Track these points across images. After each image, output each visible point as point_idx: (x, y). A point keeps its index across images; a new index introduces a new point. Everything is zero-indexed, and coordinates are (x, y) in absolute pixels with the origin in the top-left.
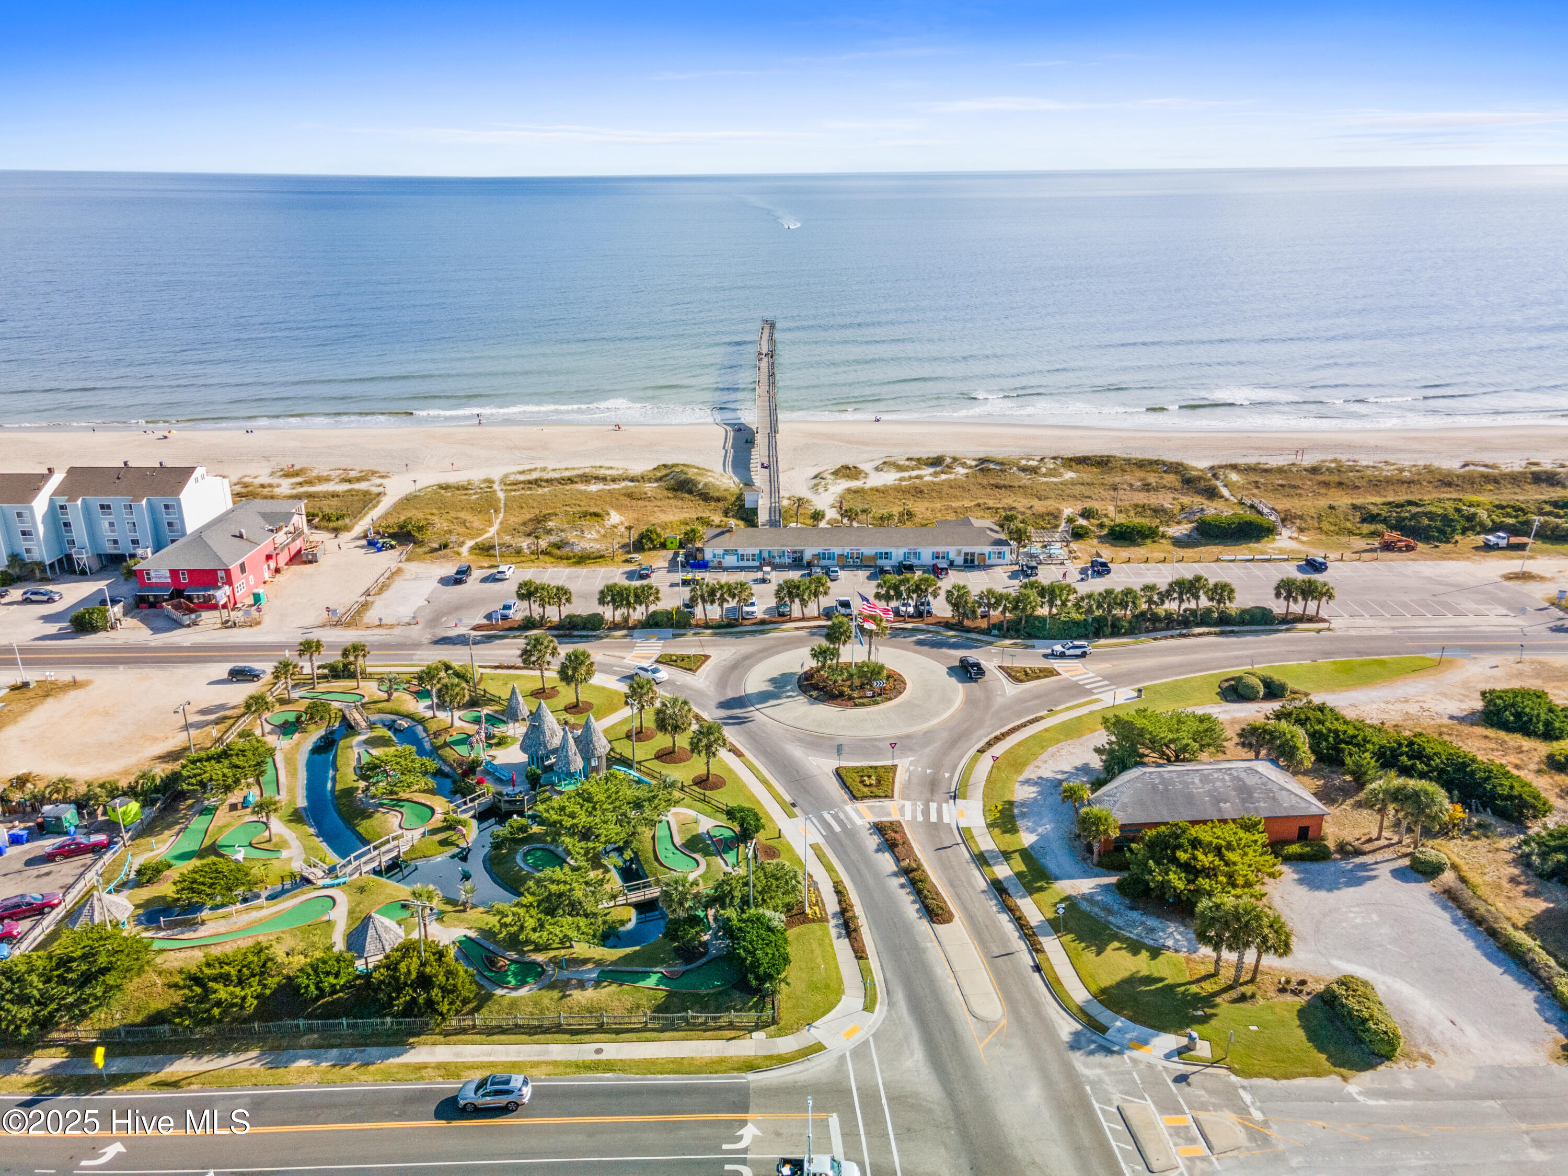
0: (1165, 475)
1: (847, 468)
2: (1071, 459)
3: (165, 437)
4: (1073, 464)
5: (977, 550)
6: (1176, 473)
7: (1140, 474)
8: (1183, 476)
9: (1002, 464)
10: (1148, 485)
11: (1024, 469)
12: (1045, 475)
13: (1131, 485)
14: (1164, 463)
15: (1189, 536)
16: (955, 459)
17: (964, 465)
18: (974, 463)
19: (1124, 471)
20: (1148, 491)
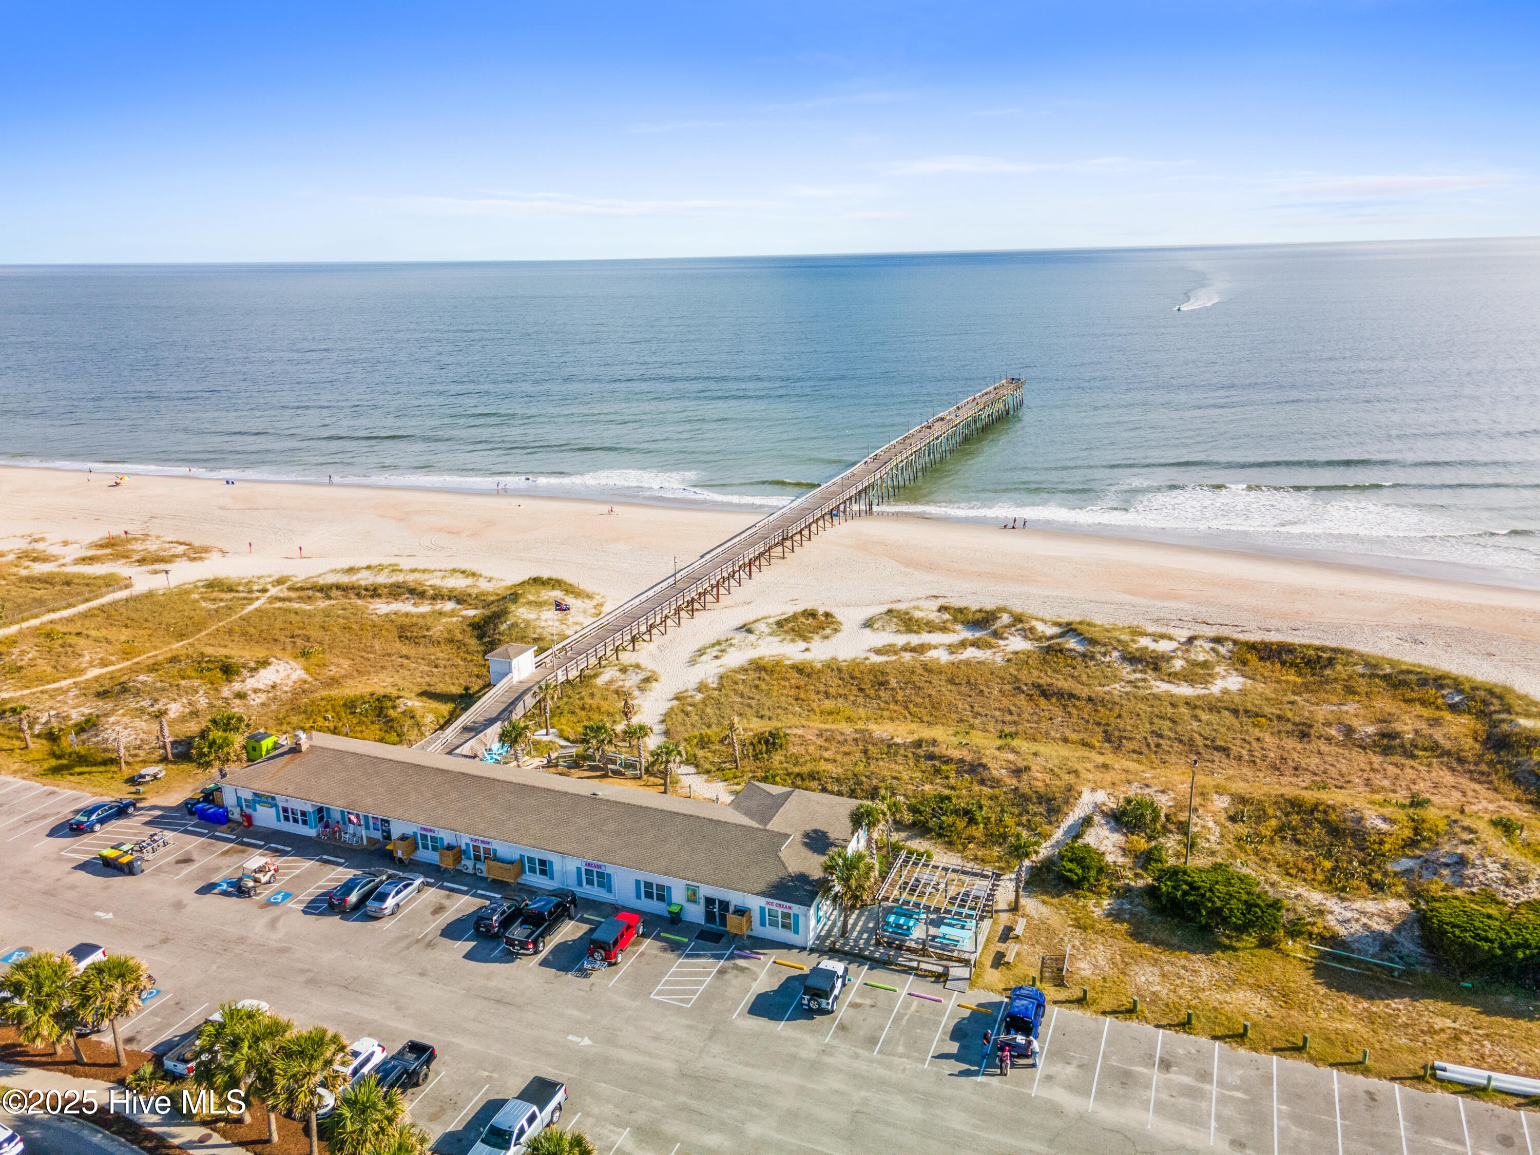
0: (1448, 716)
1: (812, 614)
2: (1252, 647)
3: (117, 484)
4: (1252, 658)
5: (736, 898)
6: (1481, 714)
7: (1385, 704)
8: (1495, 724)
9: (1093, 642)
10: (1393, 735)
11: (1132, 659)
12: (1173, 677)
13: (1349, 731)
14: (1457, 685)
15: (1386, 943)
16: (1018, 619)
17: (1029, 633)
18: (1051, 631)
19: (1350, 690)
20: (1386, 751)
